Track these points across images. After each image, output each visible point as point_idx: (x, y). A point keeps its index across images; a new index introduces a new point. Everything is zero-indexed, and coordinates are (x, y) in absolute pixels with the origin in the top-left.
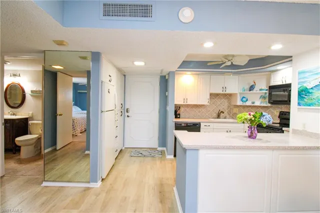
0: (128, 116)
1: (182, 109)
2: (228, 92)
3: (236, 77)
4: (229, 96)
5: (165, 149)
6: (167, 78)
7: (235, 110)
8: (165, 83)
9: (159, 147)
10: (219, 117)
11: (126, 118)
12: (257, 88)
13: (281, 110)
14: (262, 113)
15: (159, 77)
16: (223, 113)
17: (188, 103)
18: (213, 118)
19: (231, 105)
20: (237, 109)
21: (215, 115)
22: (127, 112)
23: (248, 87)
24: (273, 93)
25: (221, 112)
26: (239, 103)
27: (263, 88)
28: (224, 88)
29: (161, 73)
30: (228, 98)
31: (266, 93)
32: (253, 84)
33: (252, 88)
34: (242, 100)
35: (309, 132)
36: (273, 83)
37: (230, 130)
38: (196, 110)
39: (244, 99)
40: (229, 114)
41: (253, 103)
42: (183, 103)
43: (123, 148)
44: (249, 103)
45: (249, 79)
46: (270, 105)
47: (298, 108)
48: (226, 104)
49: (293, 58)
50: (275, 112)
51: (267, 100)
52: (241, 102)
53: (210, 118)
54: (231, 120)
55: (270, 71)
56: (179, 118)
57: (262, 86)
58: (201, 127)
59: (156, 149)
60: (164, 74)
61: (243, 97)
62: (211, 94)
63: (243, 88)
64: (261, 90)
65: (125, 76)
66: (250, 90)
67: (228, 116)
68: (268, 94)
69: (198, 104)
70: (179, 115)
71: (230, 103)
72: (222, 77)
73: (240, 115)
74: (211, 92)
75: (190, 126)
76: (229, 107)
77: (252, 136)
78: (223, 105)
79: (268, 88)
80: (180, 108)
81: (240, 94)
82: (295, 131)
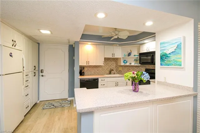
0: (42, 76)
1: (86, 69)
2: (115, 57)
3: (120, 47)
4: (116, 60)
5: (73, 98)
6: (74, 46)
7: (120, 69)
8: (73, 50)
9: (69, 97)
10: (110, 73)
11: (41, 77)
12: (132, 55)
13: (146, 68)
14: (142, 72)
15: (68, 45)
16: (113, 71)
17: (89, 65)
18: (107, 74)
19: (117, 65)
20: (121, 68)
21: (108, 72)
22: (41, 72)
23: (127, 54)
24: (141, 58)
25: (112, 70)
26: (122, 64)
27: (136, 55)
28: (113, 54)
29: (69, 43)
30: (115, 61)
31: (137, 58)
32: (130, 52)
33: (129, 54)
34: (124, 62)
35: (169, 83)
36: (142, 52)
37: (117, 82)
38: (96, 69)
39: (125, 62)
40: (116, 71)
41: (130, 64)
42: (86, 65)
43: (38, 102)
44: (128, 64)
45: (128, 49)
46: (140, 65)
47: (161, 67)
48: (115, 65)
49: (156, 34)
50: (143, 69)
51: (138, 62)
52: (124, 64)
53: (105, 74)
54: (118, 75)
55: (140, 44)
56: (84, 75)
57: (135, 53)
58: (99, 81)
59: (66, 99)
60: (71, 43)
61: (125, 60)
62: (105, 59)
63: (125, 54)
64: (134, 56)
65: (39, 44)
66: (129, 56)
67: (116, 73)
68: (139, 58)
69: (97, 65)
70: (84, 73)
71: (117, 64)
72: (111, 47)
73: (126, 74)
74: (105, 57)
75: (91, 81)
76: (116, 66)
77: (135, 90)
78: (113, 65)
79: (139, 55)
80: (84, 68)
81: (123, 58)
82: (159, 83)
